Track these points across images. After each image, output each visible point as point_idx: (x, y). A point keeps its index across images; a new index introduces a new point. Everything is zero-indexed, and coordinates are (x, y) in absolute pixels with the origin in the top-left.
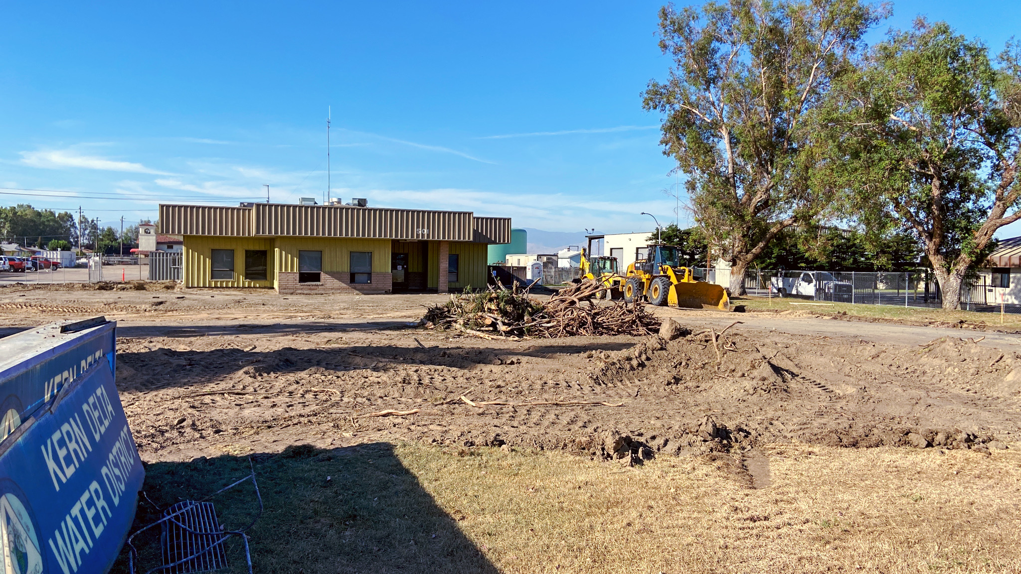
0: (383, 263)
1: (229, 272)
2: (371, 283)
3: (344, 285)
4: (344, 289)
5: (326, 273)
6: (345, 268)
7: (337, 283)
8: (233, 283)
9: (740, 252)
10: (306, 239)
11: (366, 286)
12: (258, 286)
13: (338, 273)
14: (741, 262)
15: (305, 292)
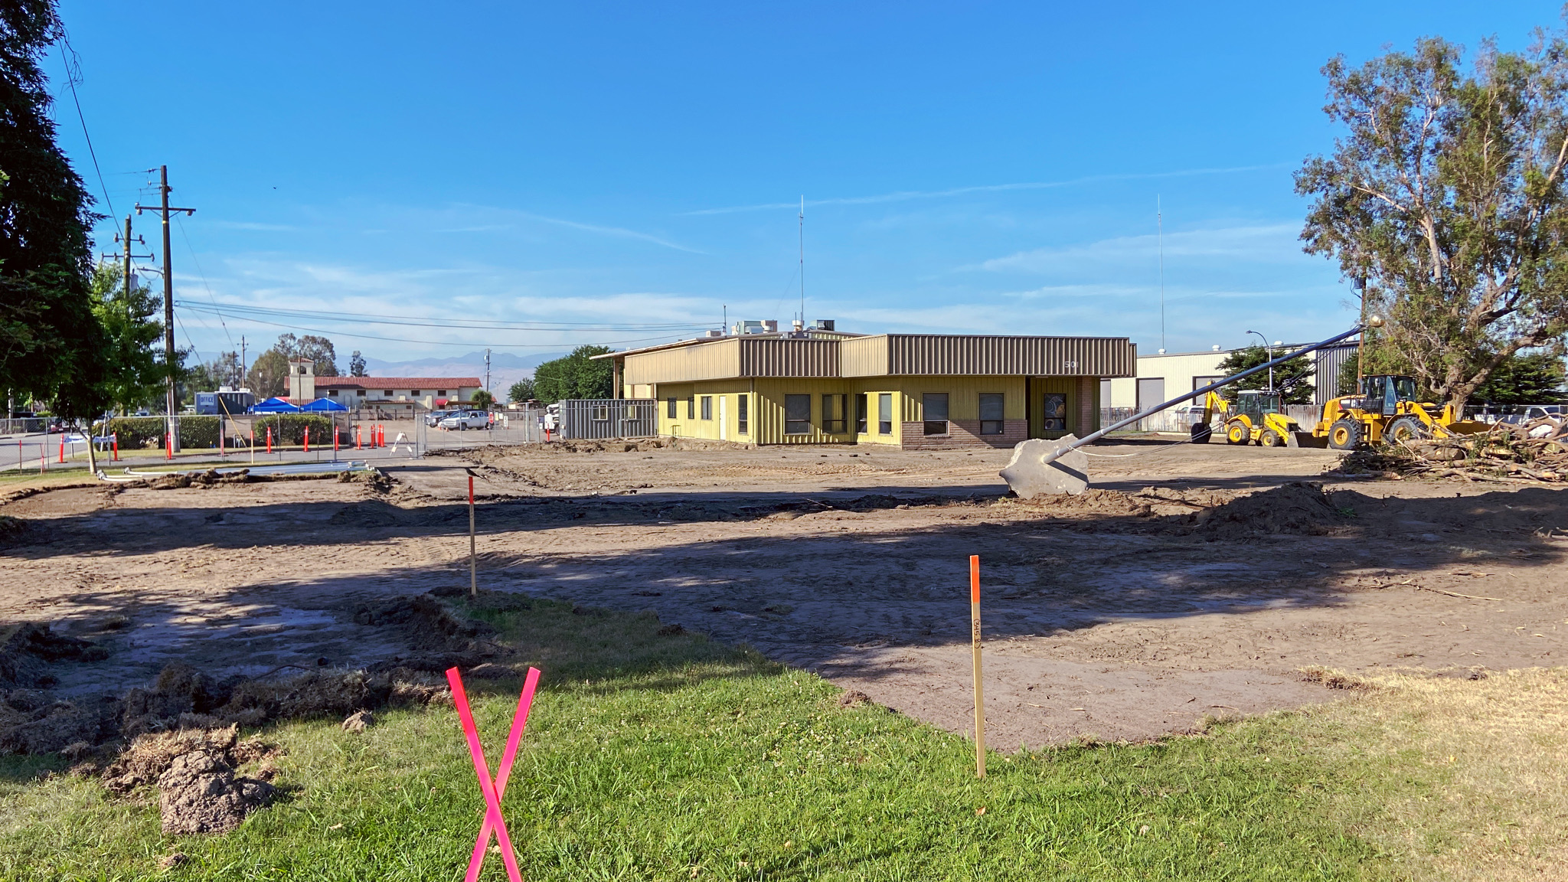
0: (1016, 407)
1: (804, 424)
2: (1003, 433)
3: (973, 437)
4: (974, 442)
5: (953, 421)
6: (974, 415)
7: (966, 435)
8: (809, 439)
9: (1456, 382)
10: (930, 378)
11: (998, 438)
12: (837, 441)
13: (965, 421)
14: (1458, 396)
15: (932, 447)
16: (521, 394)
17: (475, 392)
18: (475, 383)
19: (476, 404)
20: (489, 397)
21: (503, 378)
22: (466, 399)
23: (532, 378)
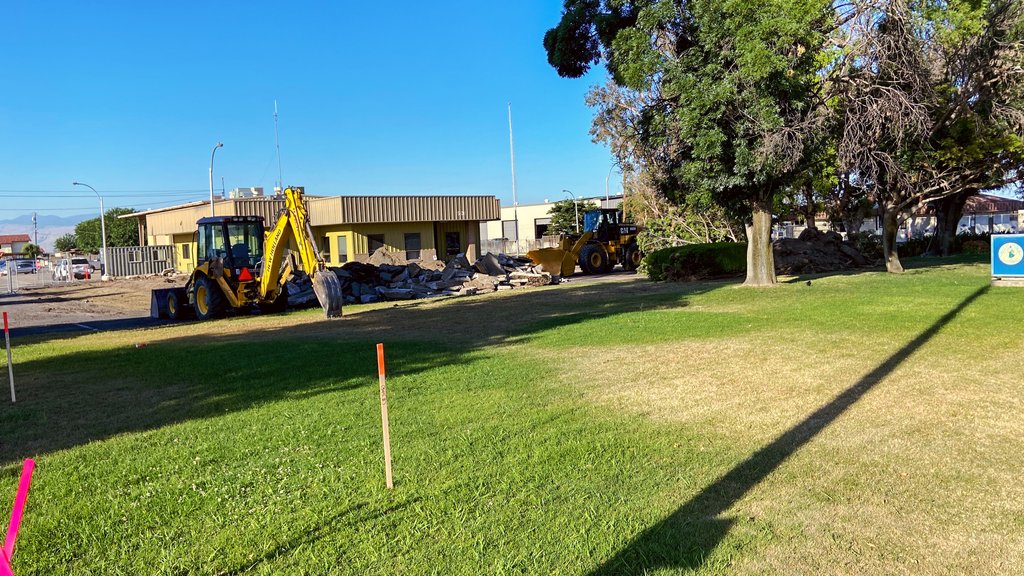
0: (429, 242)
6: (402, 248)
10: (371, 224)
16: (64, 245)
17: (26, 245)
18: (25, 239)
19: (27, 254)
20: (38, 248)
21: (49, 234)
22: (17, 251)
23: (74, 233)
